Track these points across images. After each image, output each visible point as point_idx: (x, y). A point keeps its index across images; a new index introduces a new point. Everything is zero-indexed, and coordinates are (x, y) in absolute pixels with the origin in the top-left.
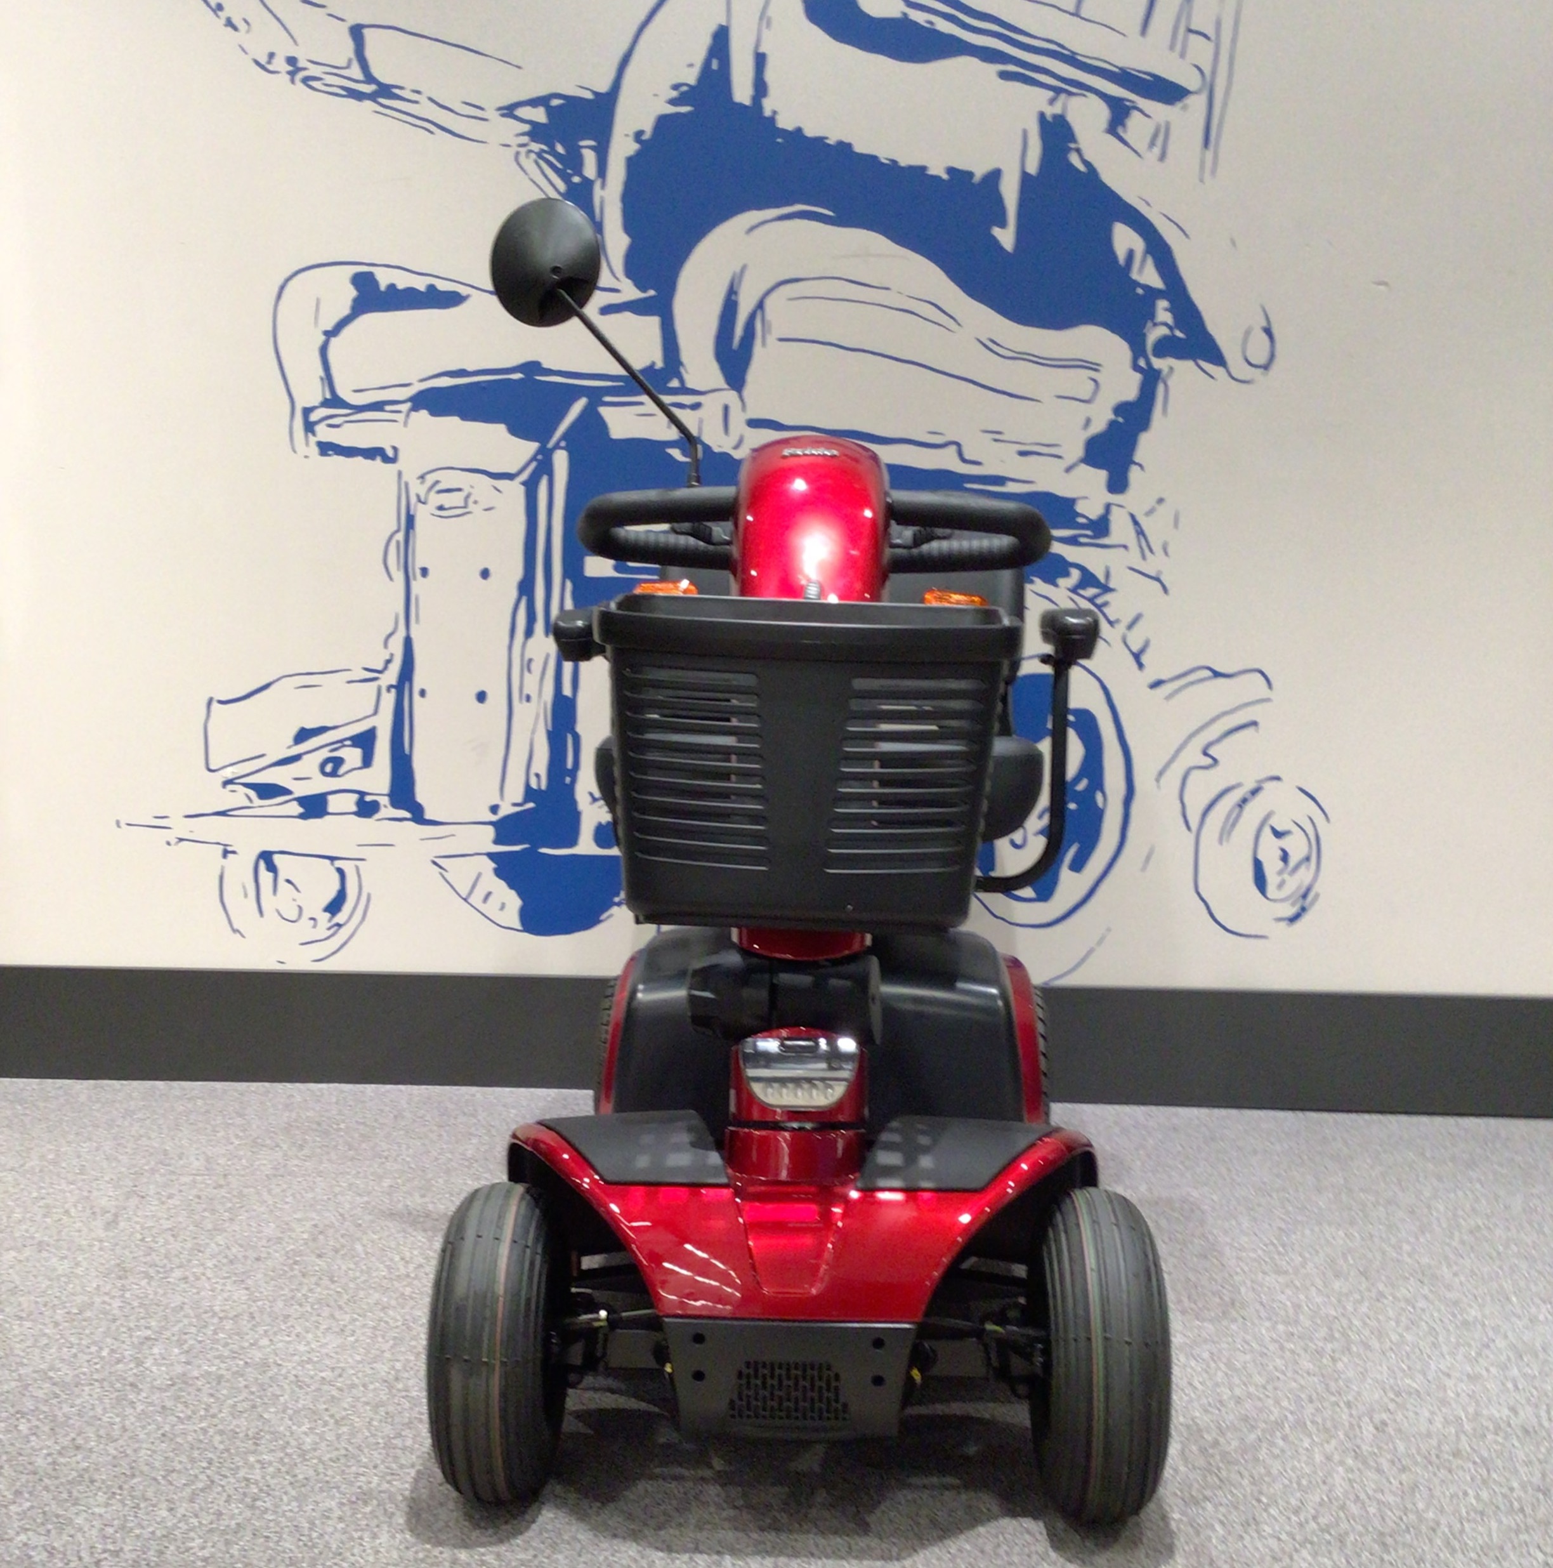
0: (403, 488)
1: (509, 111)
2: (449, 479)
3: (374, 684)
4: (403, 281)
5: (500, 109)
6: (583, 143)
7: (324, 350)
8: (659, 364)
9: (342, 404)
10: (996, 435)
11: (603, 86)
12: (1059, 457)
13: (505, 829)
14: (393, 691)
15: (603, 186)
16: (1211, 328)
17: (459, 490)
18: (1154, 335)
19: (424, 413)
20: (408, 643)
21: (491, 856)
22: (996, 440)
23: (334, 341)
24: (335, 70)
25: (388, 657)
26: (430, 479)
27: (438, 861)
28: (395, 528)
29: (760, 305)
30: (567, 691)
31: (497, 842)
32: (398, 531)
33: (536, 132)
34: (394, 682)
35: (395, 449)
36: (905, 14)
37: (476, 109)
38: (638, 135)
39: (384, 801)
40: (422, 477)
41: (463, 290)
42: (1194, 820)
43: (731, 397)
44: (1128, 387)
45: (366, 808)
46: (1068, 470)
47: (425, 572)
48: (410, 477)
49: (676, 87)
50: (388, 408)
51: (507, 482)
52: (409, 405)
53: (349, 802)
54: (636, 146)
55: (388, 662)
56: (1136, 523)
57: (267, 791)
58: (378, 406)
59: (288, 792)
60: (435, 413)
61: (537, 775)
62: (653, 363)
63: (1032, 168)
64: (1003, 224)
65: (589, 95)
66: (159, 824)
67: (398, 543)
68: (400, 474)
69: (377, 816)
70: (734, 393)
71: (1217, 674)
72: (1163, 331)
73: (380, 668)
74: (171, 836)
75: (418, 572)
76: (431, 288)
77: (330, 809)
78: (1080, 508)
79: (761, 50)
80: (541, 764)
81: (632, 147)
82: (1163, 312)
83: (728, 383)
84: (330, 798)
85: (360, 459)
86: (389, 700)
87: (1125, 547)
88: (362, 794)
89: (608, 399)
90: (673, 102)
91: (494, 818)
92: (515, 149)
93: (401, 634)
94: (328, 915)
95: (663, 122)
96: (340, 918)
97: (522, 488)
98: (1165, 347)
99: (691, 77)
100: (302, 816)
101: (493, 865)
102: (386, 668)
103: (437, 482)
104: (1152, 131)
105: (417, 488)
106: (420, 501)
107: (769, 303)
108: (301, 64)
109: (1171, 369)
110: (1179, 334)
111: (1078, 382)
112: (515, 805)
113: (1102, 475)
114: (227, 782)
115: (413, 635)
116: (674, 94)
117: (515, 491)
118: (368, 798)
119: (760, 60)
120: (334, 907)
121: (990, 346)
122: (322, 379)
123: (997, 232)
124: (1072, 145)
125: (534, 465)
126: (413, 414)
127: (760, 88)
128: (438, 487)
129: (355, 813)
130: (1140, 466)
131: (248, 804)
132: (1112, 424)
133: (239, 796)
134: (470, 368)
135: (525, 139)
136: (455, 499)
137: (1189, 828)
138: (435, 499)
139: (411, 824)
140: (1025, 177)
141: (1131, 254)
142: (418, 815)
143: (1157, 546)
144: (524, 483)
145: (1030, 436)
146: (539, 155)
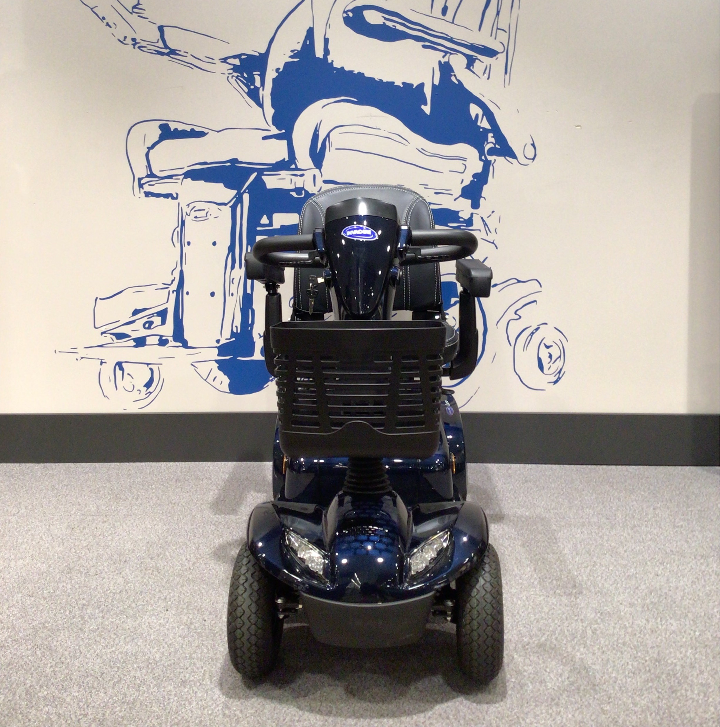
0: (180, 209)
1: (224, 60)
2: (199, 206)
3: (167, 290)
4: (181, 127)
5: (220, 59)
6: (254, 73)
7: (147, 155)
8: (287, 159)
9: (155, 176)
10: (426, 186)
11: (263, 51)
12: (452, 195)
13: (223, 349)
14: (175, 293)
15: (263, 90)
16: (510, 144)
17: (204, 210)
18: (487, 147)
19: (189, 179)
20: (182, 272)
21: (216, 361)
22: (425, 188)
23: (151, 151)
24: (152, 43)
25: (173, 279)
26: (191, 206)
27: (193, 364)
28: (177, 226)
29: (328, 136)
30: (249, 291)
31: (219, 355)
32: (178, 227)
33: (235, 69)
34: (176, 289)
35: (177, 194)
36: (384, 23)
37: (211, 60)
38: (277, 70)
39: (170, 339)
40: (188, 205)
41: (206, 131)
42: (513, 341)
43: (316, 172)
44: (478, 167)
45: (163, 342)
46: (455, 200)
47: (189, 243)
48: (183, 205)
49: (292, 51)
50: (174, 178)
51: (223, 206)
52: (183, 176)
53: (156, 340)
54: (277, 74)
55: (173, 281)
56: (483, 221)
57: (120, 336)
58: (170, 177)
59: (130, 336)
60: (193, 179)
61: (236, 327)
62: (284, 159)
63: (437, 82)
64: (426, 104)
65: (257, 54)
66: (73, 351)
67: (178, 232)
68: (179, 204)
69: (167, 345)
70: (318, 170)
71: (519, 281)
72: (491, 145)
73: (170, 283)
74: (78, 356)
75: (186, 244)
76: (192, 130)
77: (147, 343)
78: (460, 215)
79: (326, 37)
80: (238, 322)
81: (275, 75)
82: (491, 138)
83: (315, 166)
84: (147, 338)
85: (162, 198)
86: (173, 296)
87: (480, 230)
88: (161, 336)
89: (265, 173)
90: (291, 57)
91: (218, 345)
92: (227, 75)
93: (179, 268)
94: (146, 388)
95: (287, 65)
96: (151, 389)
97: (230, 209)
98: (492, 152)
99: (299, 47)
100: (134, 346)
101: (218, 365)
102: (172, 283)
103: (194, 207)
104: (484, 68)
105: (186, 210)
106: (187, 214)
107: (331, 134)
108: (137, 41)
109: (495, 160)
110: (497, 146)
111: (458, 165)
112: (227, 339)
113: (469, 202)
114: (102, 333)
115: (183, 269)
116: (292, 54)
117: (227, 211)
118: (164, 338)
119: (326, 41)
120: (148, 385)
121: (422, 151)
122: (146, 166)
123: (423, 107)
124: (453, 74)
125: (235, 199)
126: (184, 180)
127: (327, 52)
128: (195, 209)
129: (158, 344)
130: (484, 198)
131: (112, 342)
132: (471, 181)
133: (108, 338)
134: (208, 162)
135: (231, 71)
136: (203, 213)
137: (511, 345)
138: (193, 214)
139: (182, 348)
140: (434, 86)
141: (477, 115)
142: (185, 345)
143: (492, 230)
144: (230, 207)
145: (439, 186)
146: (237, 77)
